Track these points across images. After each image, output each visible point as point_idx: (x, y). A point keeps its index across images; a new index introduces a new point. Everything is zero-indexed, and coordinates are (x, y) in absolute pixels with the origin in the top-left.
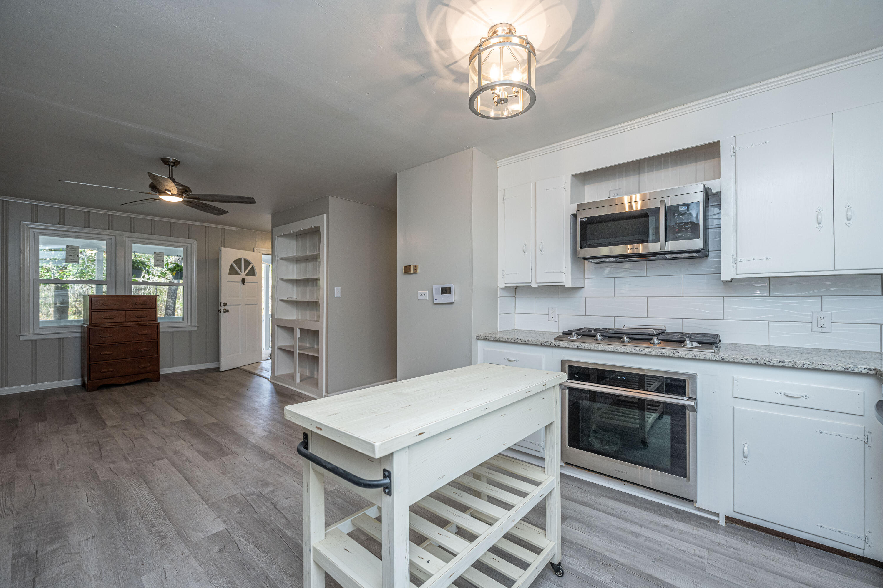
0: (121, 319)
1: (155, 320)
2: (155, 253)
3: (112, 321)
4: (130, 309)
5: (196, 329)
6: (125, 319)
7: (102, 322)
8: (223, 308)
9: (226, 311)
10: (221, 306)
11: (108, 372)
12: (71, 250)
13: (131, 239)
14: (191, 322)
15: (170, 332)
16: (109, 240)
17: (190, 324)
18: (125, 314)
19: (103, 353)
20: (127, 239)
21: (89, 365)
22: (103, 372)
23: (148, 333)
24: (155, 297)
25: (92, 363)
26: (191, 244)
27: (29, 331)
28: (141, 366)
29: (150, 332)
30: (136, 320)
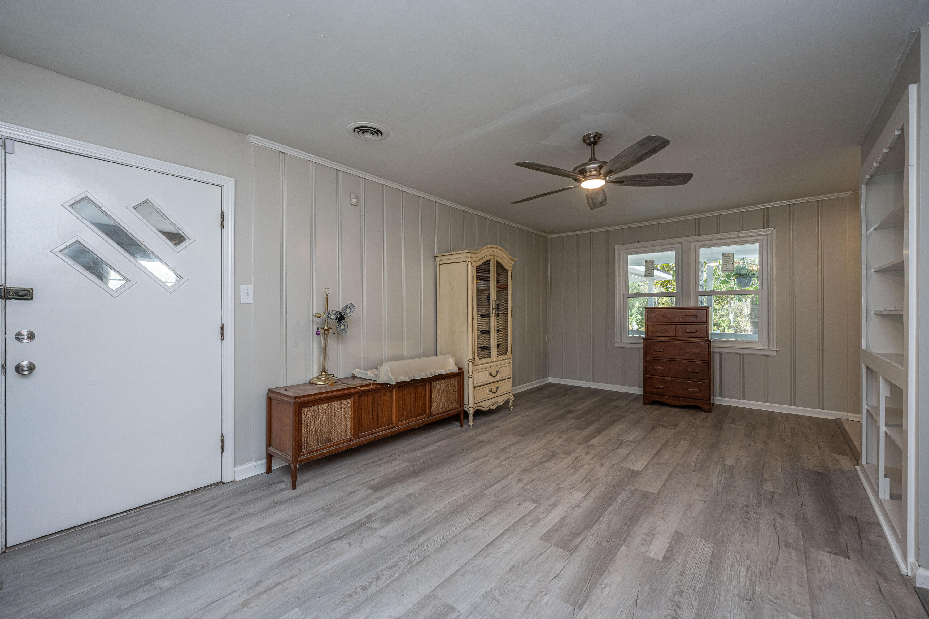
0: (672, 334)
1: (706, 337)
3: (664, 335)
4: (681, 323)
5: (774, 353)
6: (676, 333)
7: (656, 335)
11: (659, 388)
12: (648, 265)
13: (696, 244)
14: (769, 344)
15: (740, 354)
16: (680, 248)
17: (766, 346)
18: (676, 327)
19: (656, 368)
20: (692, 244)
21: (645, 378)
22: (656, 388)
23: (697, 352)
24: (706, 309)
25: (647, 376)
26: (768, 235)
27: (621, 339)
28: (690, 390)
29: (699, 351)
30: (686, 335)
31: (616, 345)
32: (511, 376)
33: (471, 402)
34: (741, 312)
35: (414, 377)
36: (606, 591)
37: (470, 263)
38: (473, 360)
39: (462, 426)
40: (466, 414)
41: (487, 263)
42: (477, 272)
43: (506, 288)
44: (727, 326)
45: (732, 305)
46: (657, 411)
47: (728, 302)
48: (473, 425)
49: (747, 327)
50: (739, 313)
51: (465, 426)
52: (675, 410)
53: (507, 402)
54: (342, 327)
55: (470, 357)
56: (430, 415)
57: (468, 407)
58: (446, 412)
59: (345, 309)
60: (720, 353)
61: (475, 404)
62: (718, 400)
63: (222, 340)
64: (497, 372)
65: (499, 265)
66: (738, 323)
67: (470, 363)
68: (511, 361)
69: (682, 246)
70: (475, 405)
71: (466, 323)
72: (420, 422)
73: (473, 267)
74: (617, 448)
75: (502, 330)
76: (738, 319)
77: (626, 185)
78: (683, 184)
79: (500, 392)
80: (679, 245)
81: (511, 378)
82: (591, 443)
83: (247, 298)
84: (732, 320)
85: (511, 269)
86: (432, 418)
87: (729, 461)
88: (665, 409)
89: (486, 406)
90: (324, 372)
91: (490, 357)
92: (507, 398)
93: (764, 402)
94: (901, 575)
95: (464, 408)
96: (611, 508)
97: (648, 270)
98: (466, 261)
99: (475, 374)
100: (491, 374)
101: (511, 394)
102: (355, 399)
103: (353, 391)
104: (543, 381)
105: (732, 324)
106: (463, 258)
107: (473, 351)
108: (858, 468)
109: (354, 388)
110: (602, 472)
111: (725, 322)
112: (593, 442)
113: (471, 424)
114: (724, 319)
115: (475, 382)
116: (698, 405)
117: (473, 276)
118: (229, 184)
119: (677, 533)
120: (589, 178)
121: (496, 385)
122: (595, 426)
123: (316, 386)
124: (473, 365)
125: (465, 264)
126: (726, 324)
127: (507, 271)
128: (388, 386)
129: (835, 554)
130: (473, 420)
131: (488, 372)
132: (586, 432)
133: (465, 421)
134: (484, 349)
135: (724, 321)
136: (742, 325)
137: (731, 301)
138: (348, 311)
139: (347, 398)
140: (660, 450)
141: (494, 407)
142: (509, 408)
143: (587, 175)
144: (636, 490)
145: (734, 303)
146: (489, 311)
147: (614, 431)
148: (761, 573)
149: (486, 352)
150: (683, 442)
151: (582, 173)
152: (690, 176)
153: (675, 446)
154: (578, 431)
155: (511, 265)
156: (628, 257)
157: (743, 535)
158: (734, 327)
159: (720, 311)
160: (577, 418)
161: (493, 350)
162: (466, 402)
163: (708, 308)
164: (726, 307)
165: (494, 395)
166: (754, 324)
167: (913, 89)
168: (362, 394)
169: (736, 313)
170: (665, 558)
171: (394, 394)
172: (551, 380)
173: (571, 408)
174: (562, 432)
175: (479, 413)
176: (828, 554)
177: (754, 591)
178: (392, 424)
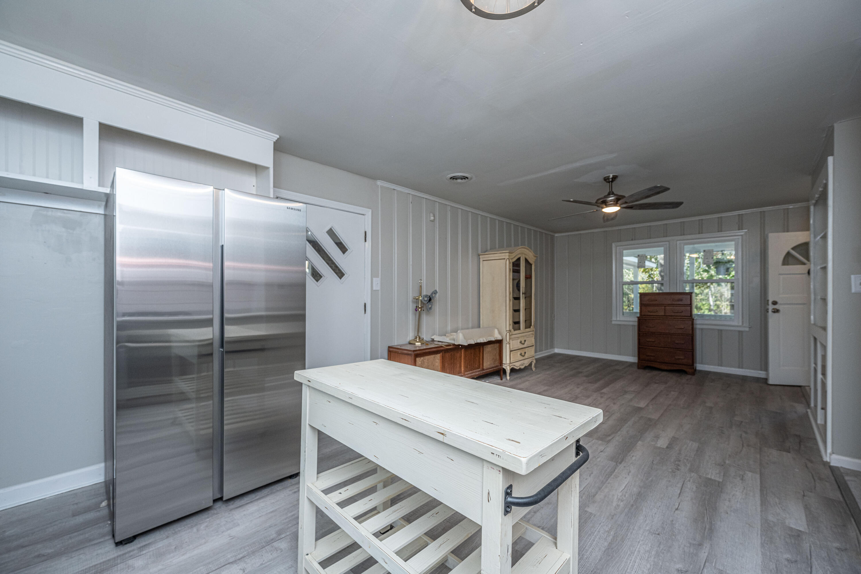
0: (662, 313)
1: (690, 316)
2: (704, 251)
3: (655, 314)
4: (669, 305)
5: (747, 329)
6: (665, 313)
7: (648, 314)
8: (771, 307)
9: (776, 311)
10: (768, 305)
11: (651, 356)
12: (640, 257)
13: (681, 242)
14: (743, 322)
15: (718, 330)
16: (668, 245)
17: (740, 324)
18: (665, 309)
19: (648, 340)
20: (678, 242)
21: (639, 348)
22: (648, 356)
23: (683, 327)
24: (690, 294)
25: (641, 346)
26: (742, 235)
27: (617, 317)
28: (677, 357)
29: (684, 327)
30: (673, 314)
31: (613, 323)
32: (534, 344)
33: (508, 362)
34: (721, 296)
35: (476, 341)
36: (634, 458)
37: (508, 260)
38: (510, 331)
39: (501, 379)
40: (504, 371)
41: (519, 259)
42: (513, 266)
43: (530, 277)
44: (707, 309)
45: (713, 289)
46: (648, 374)
47: (709, 287)
48: (510, 379)
49: (726, 310)
50: (719, 298)
51: (504, 380)
52: (664, 373)
53: (530, 365)
54: (430, 306)
55: (508, 329)
56: (483, 370)
57: (506, 365)
58: (492, 368)
59: (432, 293)
60: (702, 329)
61: (511, 363)
62: (699, 367)
63: (365, 313)
64: (525, 341)
65: (526, 261)
66: (718, 307)
67: (508, 333)
68: (534, 333)
69: (669, 244)
70: (511, 365)
71: (505, 304)
72: (477, 373)
73: (510, 263)
74: (623, 395)
75: (528, 309)
76: (718, 303)
77: (634, 209)
78: (676, 208)
79: (527, 356)
80: (667, 243)
81: (533, 346)
82: (603, 391)
83: (377, 287)
84: (712, 303)
85: (534, 263)
86: (484, 371)
87: (709, 404)
88: (655, 373)
89: (517, 365)
90: (418, 337)
91: (520, 329)
92: (531, 361)
93: (739, 367)
94: (823, 461)
95: (504, 367)
96: (627, 425)
97: (640, 263)
98: (505, 259)
99: (511, 342)
100: (521, 342)
101: (534, 358)
102: (442, 354)
103: (442, 348)
104: (549, 352)
105: (712, 307)
106: (503, 256)
107: (510, 325)
108: (809, 410)
109: (442, 347)
110: (615, 407)
111: (705, 306)
112: (604, 390)
113: (508, 378)
114: (704, 303)
115: (511, 347)
116: (684, 369)
117: (510, 269)
118: (369, 213)
119: (674, 437)
120: (609, 206)
121: (524, 351)
122: (601, 382)
123: (414, 345)
124: (510, 335)
125: (504, 261)
126: (706, 307)
127: (531, 265)
128: (460, 347)
129: (780, 450)
130: (510, 375)
131: (519, 341)
132: (597, 385)
133: (504, 376)
134: (516, 323)
135: (703, 305)
136: (723, 309)
137: (712, 286)
138: (434, 295)
139: (438, 353)
140: (656, 396)
141: (522, 367)
142: (531, 369)
143: (607, 204)
144: (642, 417)
145: (714, 287)
146: (520, 295)
147: (619, 385)
148: (730, 456)
149: (517, 325)
150: (673, 393)
151: (605, 203)
152: (681, 203)
153: (667, 395)
154: (590, 384)
155: (534, 260)
156: (623, 252)
157: (719, 440)
158: (714, 311)
159: (700, 295)
160: (587, 376)
161: (522, 325)
162: (504, 362)
163: (692, 293)
164: (707, 291)
165: (522, 358)
166: (732, 307)
167: (830, 159)
168: (446, 351)
169: (716, 297)
170: (667, 447)
171: (463, 353)
172: (557, 351)
173: (580, 370)
174: (578, 384)
175: (513, 371)
176: (776, 451)
177: (725, 463)
178: (461, 373)
